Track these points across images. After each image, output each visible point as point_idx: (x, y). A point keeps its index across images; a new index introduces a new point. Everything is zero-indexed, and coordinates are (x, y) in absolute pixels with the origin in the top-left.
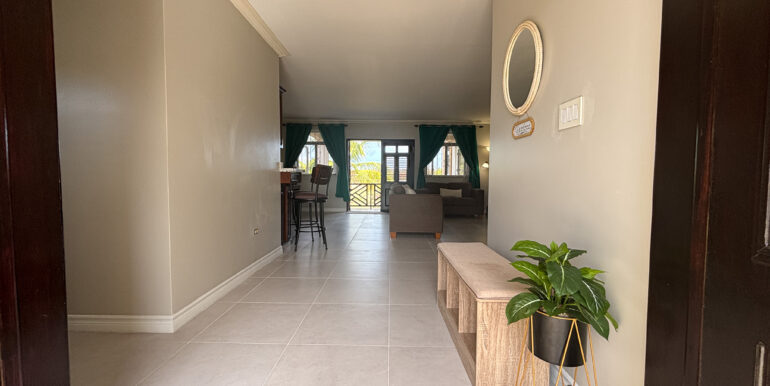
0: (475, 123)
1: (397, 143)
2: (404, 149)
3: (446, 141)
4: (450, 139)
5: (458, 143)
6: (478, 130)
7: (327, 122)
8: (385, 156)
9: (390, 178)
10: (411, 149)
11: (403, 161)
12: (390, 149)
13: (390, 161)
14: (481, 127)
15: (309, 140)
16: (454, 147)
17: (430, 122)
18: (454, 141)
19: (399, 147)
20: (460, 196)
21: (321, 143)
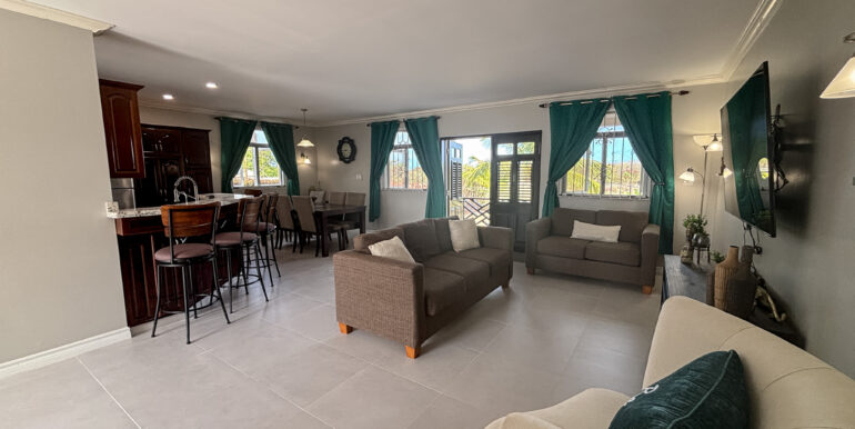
0: (669, 87)
1: (516, 138)
2: (526, 148)
3: (602, 129)
4: (611, 123)
5: (630, 132)
6: (676, 102)
7: (416, 115)
8: (496, 160)
9: (504, 195)
10: (538, 148)
11: (525, 167)
12: (505, 149)
13: (505, 167)
14: (683, 93)
15: (396, 143)
16: (619, 140)
17: (569, 96)
18: (620, 128)
19: (519, 145)
20: (615, 239)
21: (410, 146)
